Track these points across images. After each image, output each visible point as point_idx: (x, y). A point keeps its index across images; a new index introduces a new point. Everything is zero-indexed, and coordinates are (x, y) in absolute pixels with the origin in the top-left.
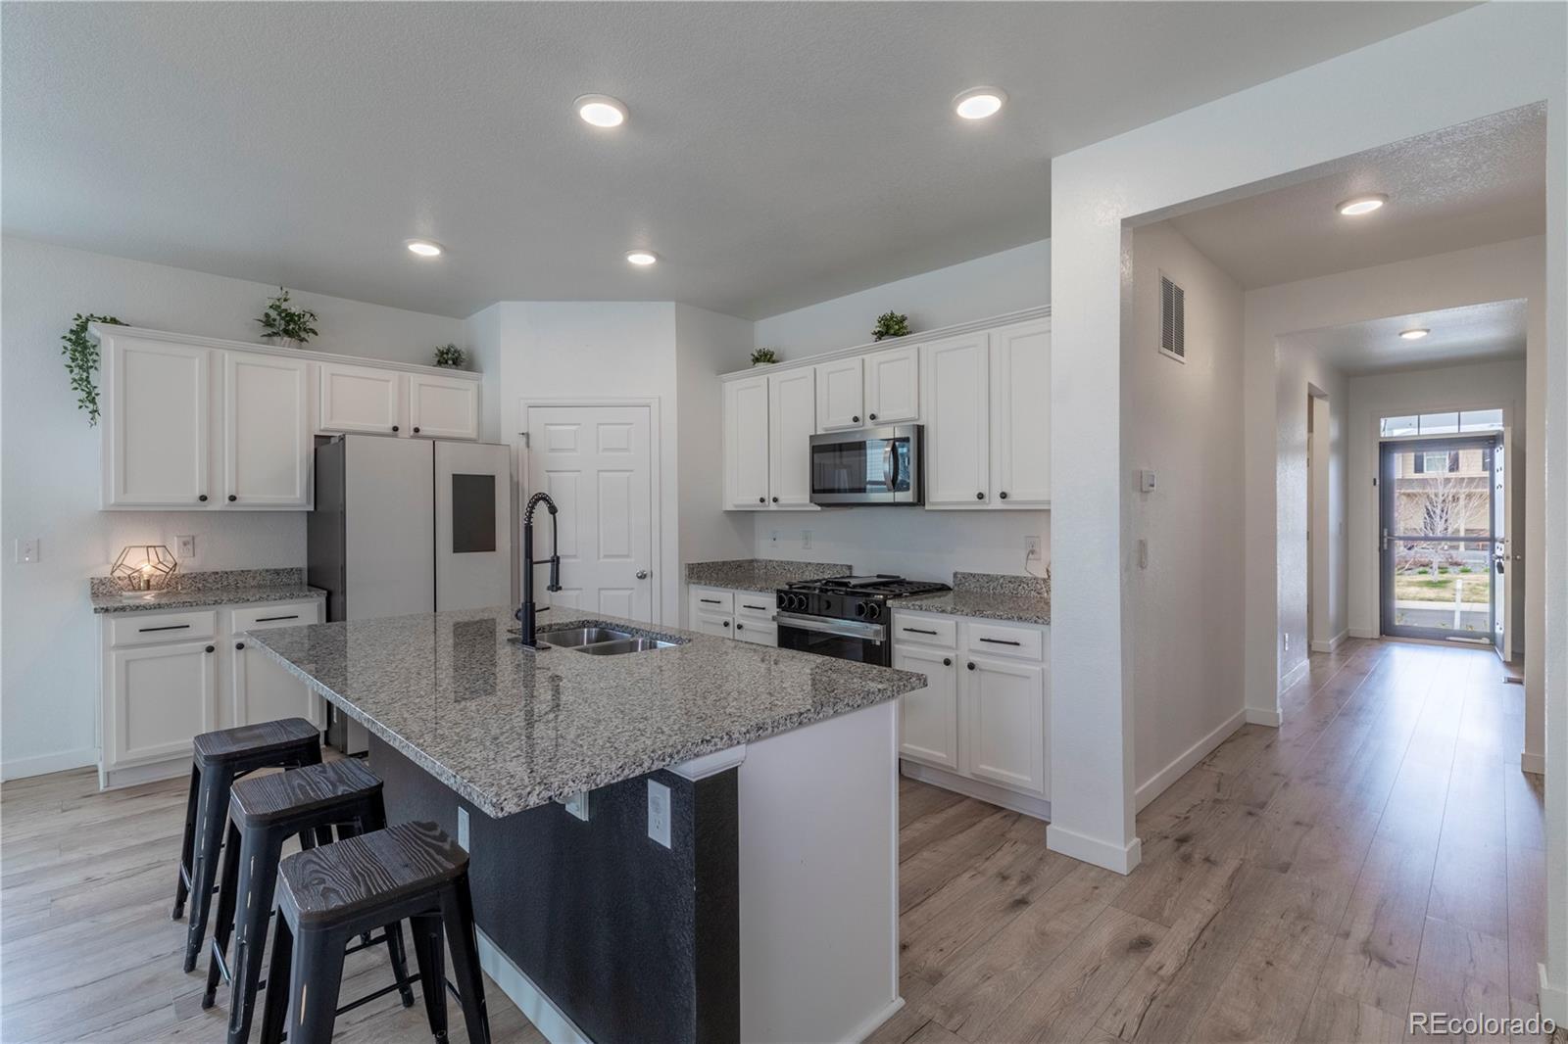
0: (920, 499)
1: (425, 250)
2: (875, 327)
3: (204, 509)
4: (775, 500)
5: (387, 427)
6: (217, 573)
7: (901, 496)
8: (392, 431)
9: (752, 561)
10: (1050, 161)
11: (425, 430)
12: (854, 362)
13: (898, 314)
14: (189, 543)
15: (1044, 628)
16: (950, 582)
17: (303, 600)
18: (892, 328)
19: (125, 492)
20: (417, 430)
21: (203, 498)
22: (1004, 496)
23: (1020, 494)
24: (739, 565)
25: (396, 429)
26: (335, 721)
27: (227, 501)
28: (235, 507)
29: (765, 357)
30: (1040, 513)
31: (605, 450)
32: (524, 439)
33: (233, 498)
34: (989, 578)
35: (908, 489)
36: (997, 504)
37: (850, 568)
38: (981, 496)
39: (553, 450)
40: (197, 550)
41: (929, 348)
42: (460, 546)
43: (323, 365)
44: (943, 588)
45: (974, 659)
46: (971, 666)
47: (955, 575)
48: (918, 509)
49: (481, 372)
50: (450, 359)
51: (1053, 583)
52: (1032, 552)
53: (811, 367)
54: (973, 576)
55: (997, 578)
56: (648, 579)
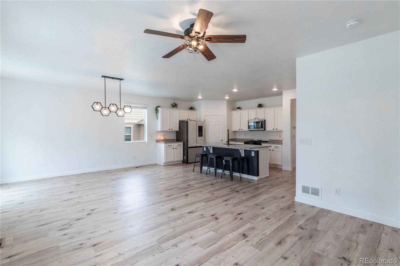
0: (265, 130)
2: (258, 105)
3: (169, 131)
4: (242, 129)
6: (167, 139)
7: (262, 129)
9: (236, 139)
10: (282, 91)
12: (255, 110)
13: (261, 104)
14: (164, 135)
15: (282, 145)
16: (268, 141)
18: (260, 106)
19: (162, 129)
20: (190, 119)
21: (169, 129)
22: (276, 129)
23: (279, 129)
24: (234, 139)
26: (185, 159)
27: (171, 130)
28: (172, 130)
29: (239, 108)
30: (281, 132)
31: (216, 122)
32: (204, 121)
34: (274, 140)
35: (263, 128)
36: (276, 130)
37: (253, 139)
38: (273, 129)
39: (208, 122)
41: (266, 109)
42: (199, 136)
43: (180, 111)
44: (268, 142)
45: (273, 149)
46: (273, 150)
47: (269, 140)
48: (265, 131)
49: (196, 110)
50: (192, 108)
51: (283, 140)
52: (280, 136)
53: (248, 111)
54: (272, 140)
55: (275, 140)
56: (222, 141)
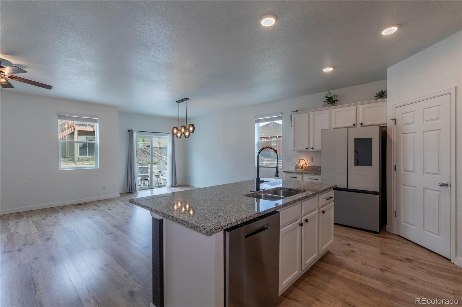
1: (328, 70)
3: (307, 151)
5: (352, 125)
6: (316, 167)
8: (353, 126)
11: (365, 123)
14: (312, 159)
17: (319, 175)
19: (295, 147)
21: (307, 148)
25: (354, 125)
28: (313, 150)
31: (427, 120)
32: (394, 121)
33: (312, 148)
39: (405, 124)
40: (313, 161)
42: (357, 163)
